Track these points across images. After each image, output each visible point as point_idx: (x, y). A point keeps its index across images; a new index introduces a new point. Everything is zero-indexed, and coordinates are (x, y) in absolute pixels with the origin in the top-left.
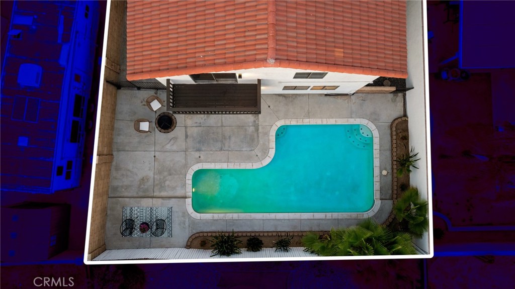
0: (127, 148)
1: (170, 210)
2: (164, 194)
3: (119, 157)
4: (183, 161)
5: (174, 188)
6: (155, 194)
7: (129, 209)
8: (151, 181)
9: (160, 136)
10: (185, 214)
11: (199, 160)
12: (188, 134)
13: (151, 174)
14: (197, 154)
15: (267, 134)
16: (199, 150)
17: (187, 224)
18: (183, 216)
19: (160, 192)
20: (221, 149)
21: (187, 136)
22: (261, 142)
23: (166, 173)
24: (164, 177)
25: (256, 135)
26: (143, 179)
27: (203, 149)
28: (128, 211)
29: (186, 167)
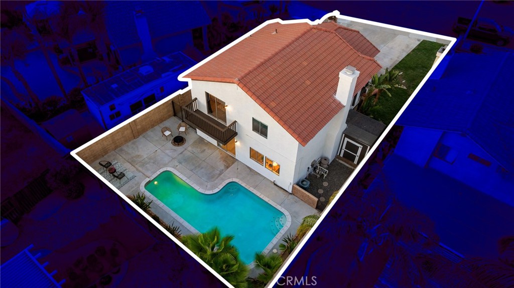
0: (148, 139)
1: (134, 177)
2: (140, 169)
3: (141, 139)
4: (167, 162)
5: (148, 170)
6: (136, 166)
7: (116, 161)
8: (142, 159)
9: (169, 144)
10: (138, 184)
11: (175, 167)
12: (184, 153)
13: (145, 156)
14: (177, 164)
15: (223, 180)
16: (180, 163)
17: (132, 190)
18: (136, 185)
19: (139, 167)
20: (192, 170)
21: (181, 153)
22: (216, 182)
23: (152, 161)
24: (149, 162)
25: (217, 176)
26: (139, 156)
27: (183, 164)
28: (115, 163)
29: (165, 165)
